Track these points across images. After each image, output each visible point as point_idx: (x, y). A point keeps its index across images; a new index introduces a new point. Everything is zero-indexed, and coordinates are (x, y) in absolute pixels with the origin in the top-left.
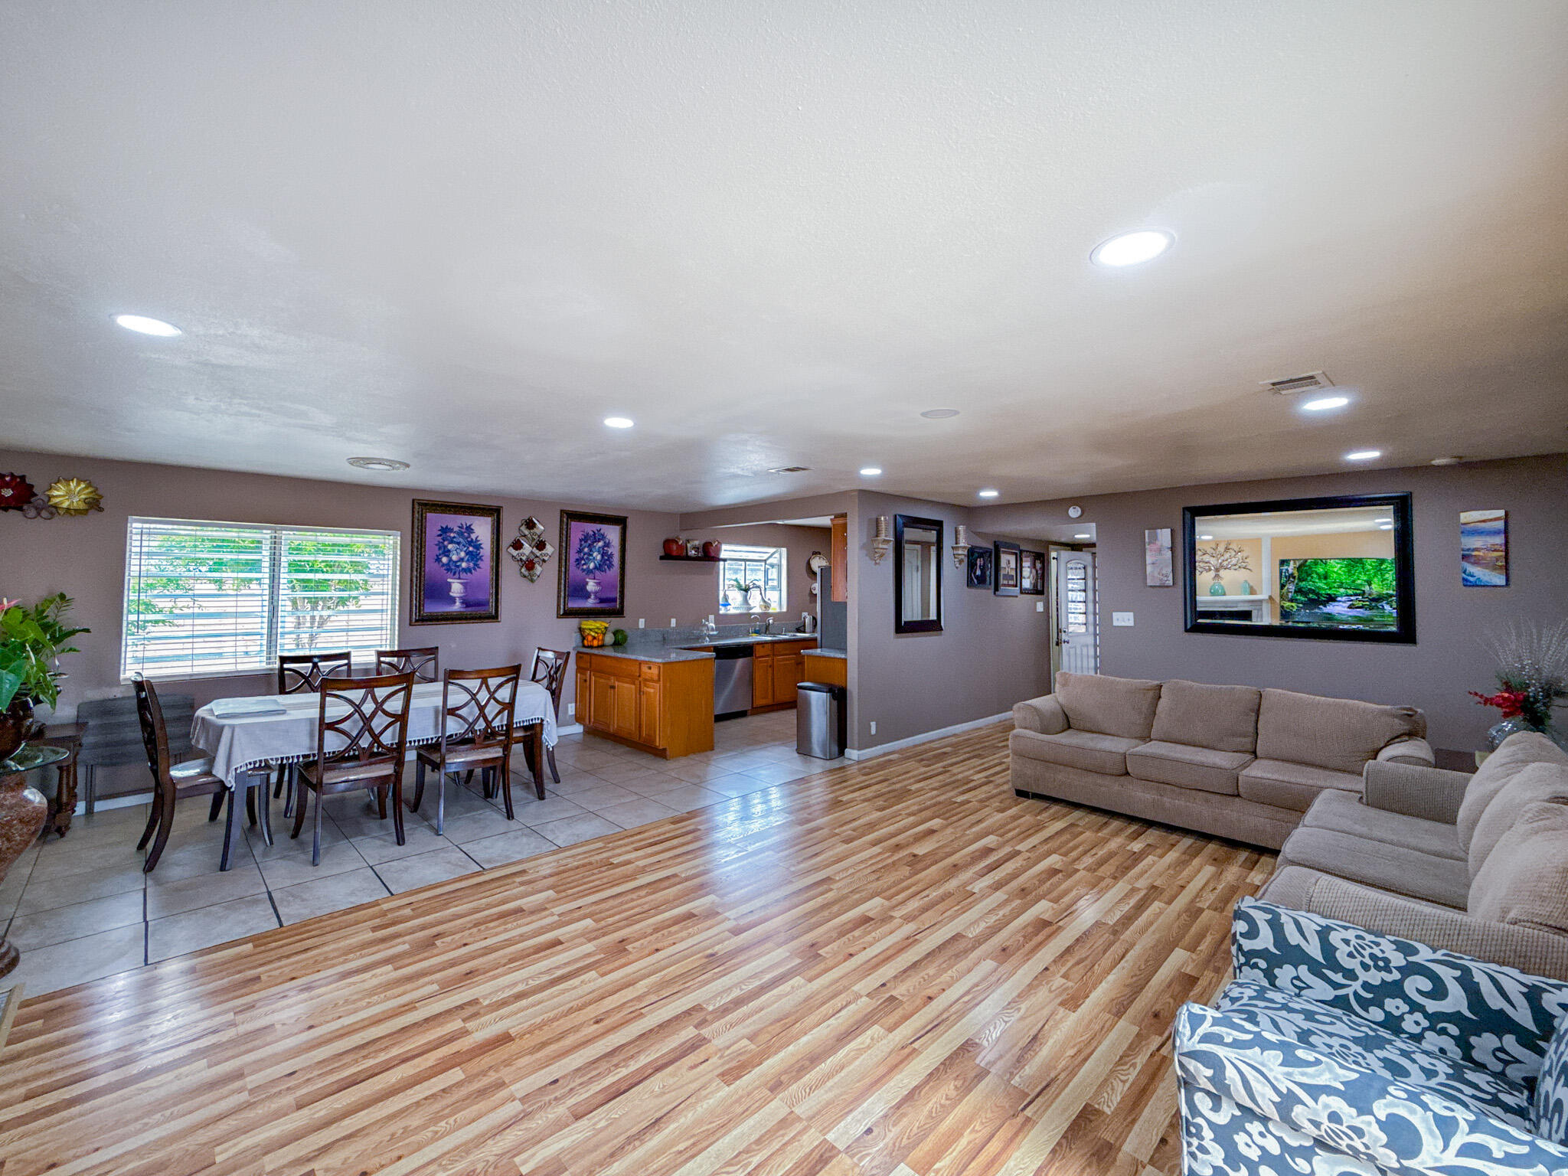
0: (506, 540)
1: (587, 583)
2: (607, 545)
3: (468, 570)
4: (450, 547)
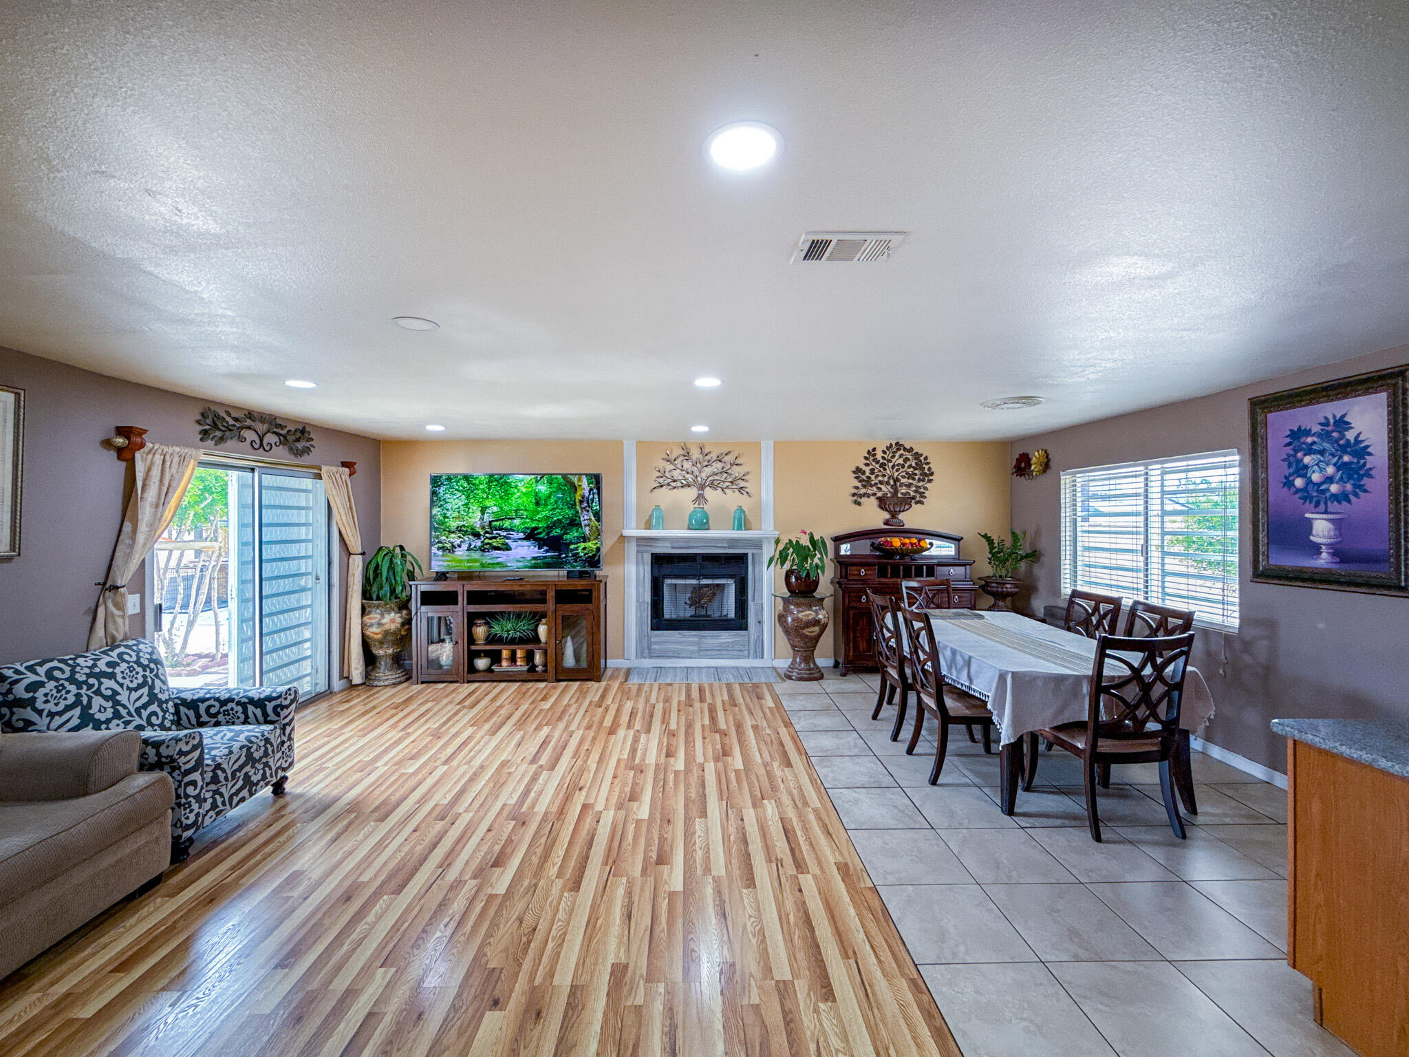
3: (1342, 497)
4: (1307, 460)
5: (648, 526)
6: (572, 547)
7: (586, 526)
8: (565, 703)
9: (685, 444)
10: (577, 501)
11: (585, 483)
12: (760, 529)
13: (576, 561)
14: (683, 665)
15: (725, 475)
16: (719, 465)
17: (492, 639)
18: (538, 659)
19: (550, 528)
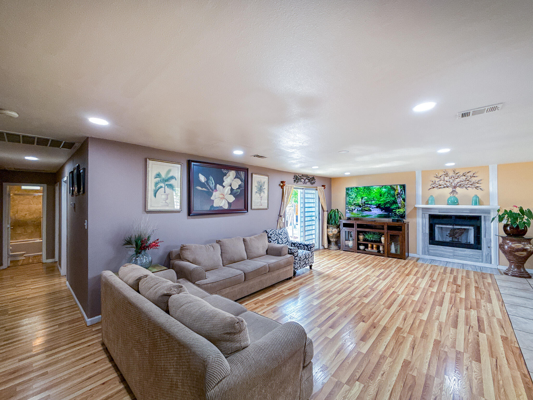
5: (427, 203)
6: (394, 211)
7: (399, 203)
8: (390, 264)
9: (445, 170)
10: (396, 195)
11: (399, 188)
12: (489, 205)
13: (395, 216)
14: (445, 260)
15: (468, 182)
16: (464, 178)
17: (365, 240)
18: (381, 248)
19: (385, 204)
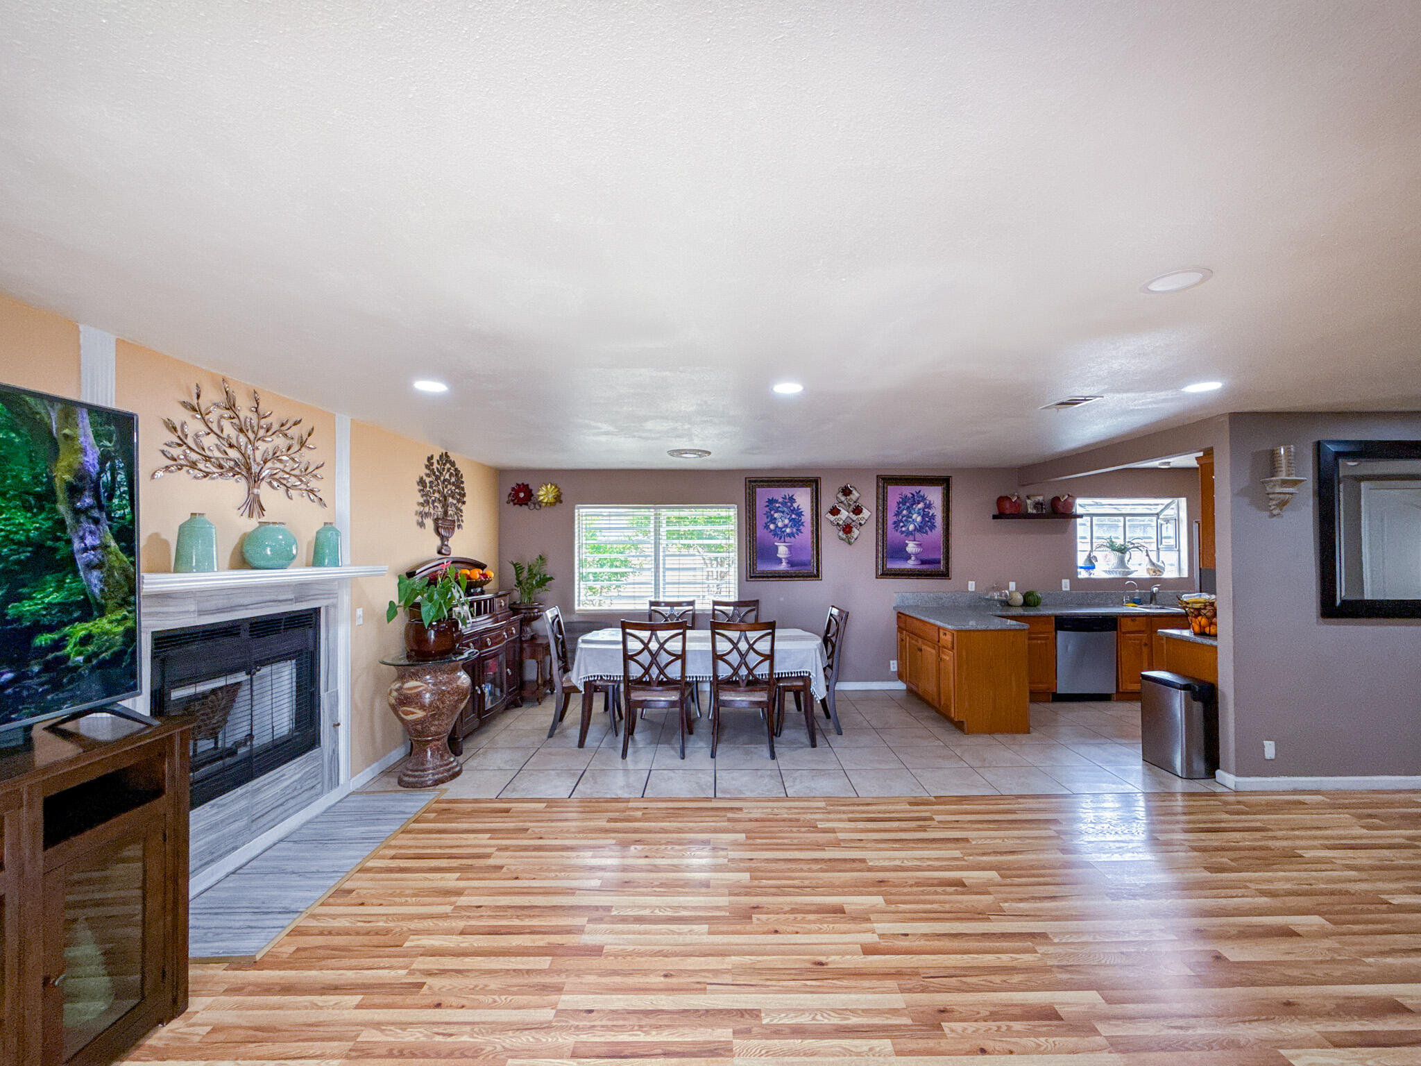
0: (825, 507)
1: (907, 544)
2: (929, 506)
3: (791, 535)
4: (776, 515)
6: (43, 640)
7: (90, 566)
10: (59, 485)
